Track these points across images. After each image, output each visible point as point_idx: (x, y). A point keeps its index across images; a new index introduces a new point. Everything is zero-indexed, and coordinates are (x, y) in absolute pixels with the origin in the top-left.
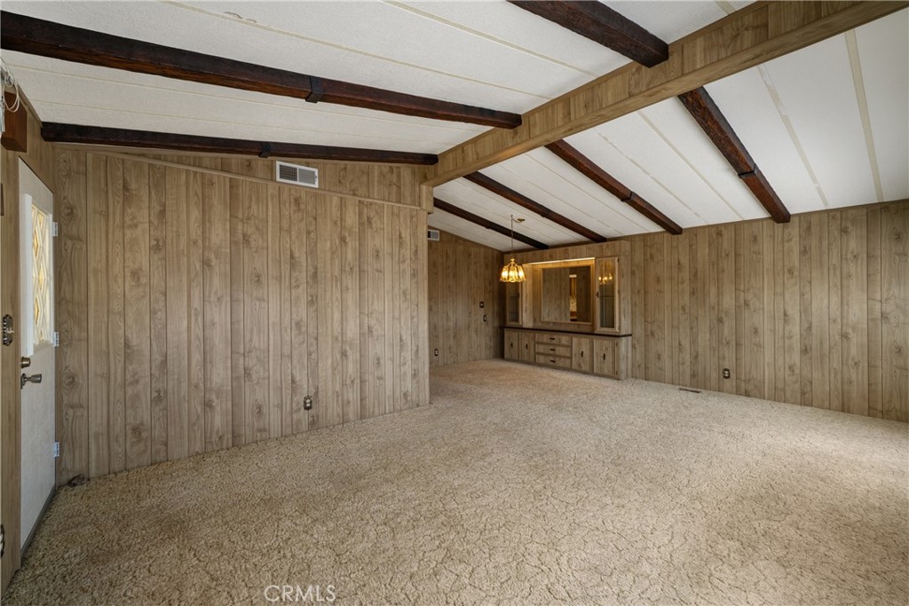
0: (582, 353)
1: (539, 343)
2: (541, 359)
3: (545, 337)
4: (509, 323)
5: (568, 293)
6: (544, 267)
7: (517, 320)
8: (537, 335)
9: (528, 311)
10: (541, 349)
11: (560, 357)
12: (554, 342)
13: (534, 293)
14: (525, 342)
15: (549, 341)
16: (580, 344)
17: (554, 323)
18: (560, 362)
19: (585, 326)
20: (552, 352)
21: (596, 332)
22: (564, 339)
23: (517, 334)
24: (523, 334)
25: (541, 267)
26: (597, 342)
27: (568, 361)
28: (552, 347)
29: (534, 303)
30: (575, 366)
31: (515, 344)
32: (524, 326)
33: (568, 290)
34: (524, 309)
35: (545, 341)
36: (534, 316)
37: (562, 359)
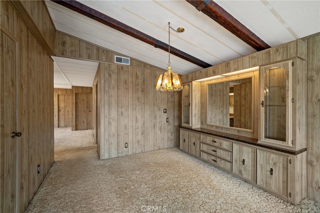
0: (244, 160)
1: (203, 143)
2: (205, 156)
3: (209, 139)
4: (184, 125)
5: (228, 104)
6: (209, 82)
7: (188, 123)
8: (202, 136)
9: (197, 116)
10: (204, 148)
11: (222, 159)
12: (216, 144)
13: (201, 103)
14: (193, 140)
15: (211, 143)
16: (241, 152)
17: (217, 127)
18: (221, 164)
19: (246, 133)
20: (213, 153)
21: (259, 142)
22: (225, 144)
23: (188, 132)
24: (192, 134)
25: (206, 83)
26: (262, 154)
27: (229, 164)
28: (214, 149)
29: (201, 110)
30: (235, 170)
31: (187, 140)
32: (193, 127)
33: (228, 102)
34: (193, 115)
35: (208, 142)
36: (201, 120)
37: (223, 161)
